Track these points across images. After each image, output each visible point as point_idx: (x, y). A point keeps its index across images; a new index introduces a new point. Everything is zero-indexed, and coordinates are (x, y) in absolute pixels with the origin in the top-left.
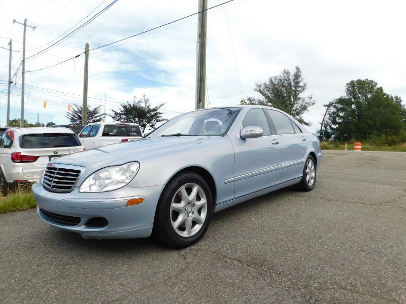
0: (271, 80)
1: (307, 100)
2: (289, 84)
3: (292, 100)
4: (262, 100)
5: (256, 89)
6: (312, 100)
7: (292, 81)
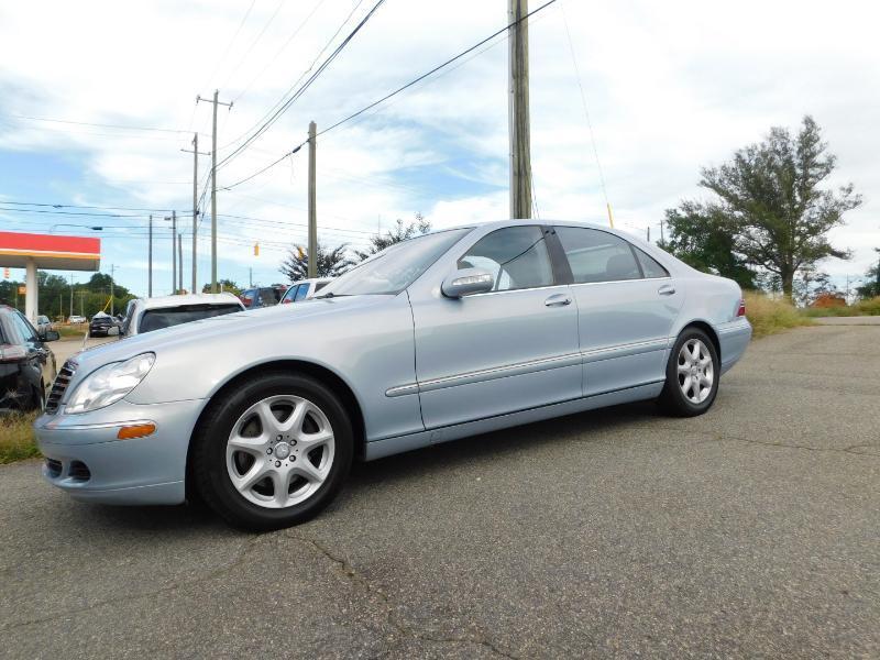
0: (739, 156)
1: (838, 196)
2: (788, 162)
3: (798, 199)
4: (719, 205)
5: (703, 183)
6: (853, 194)
7: (794, 153)
